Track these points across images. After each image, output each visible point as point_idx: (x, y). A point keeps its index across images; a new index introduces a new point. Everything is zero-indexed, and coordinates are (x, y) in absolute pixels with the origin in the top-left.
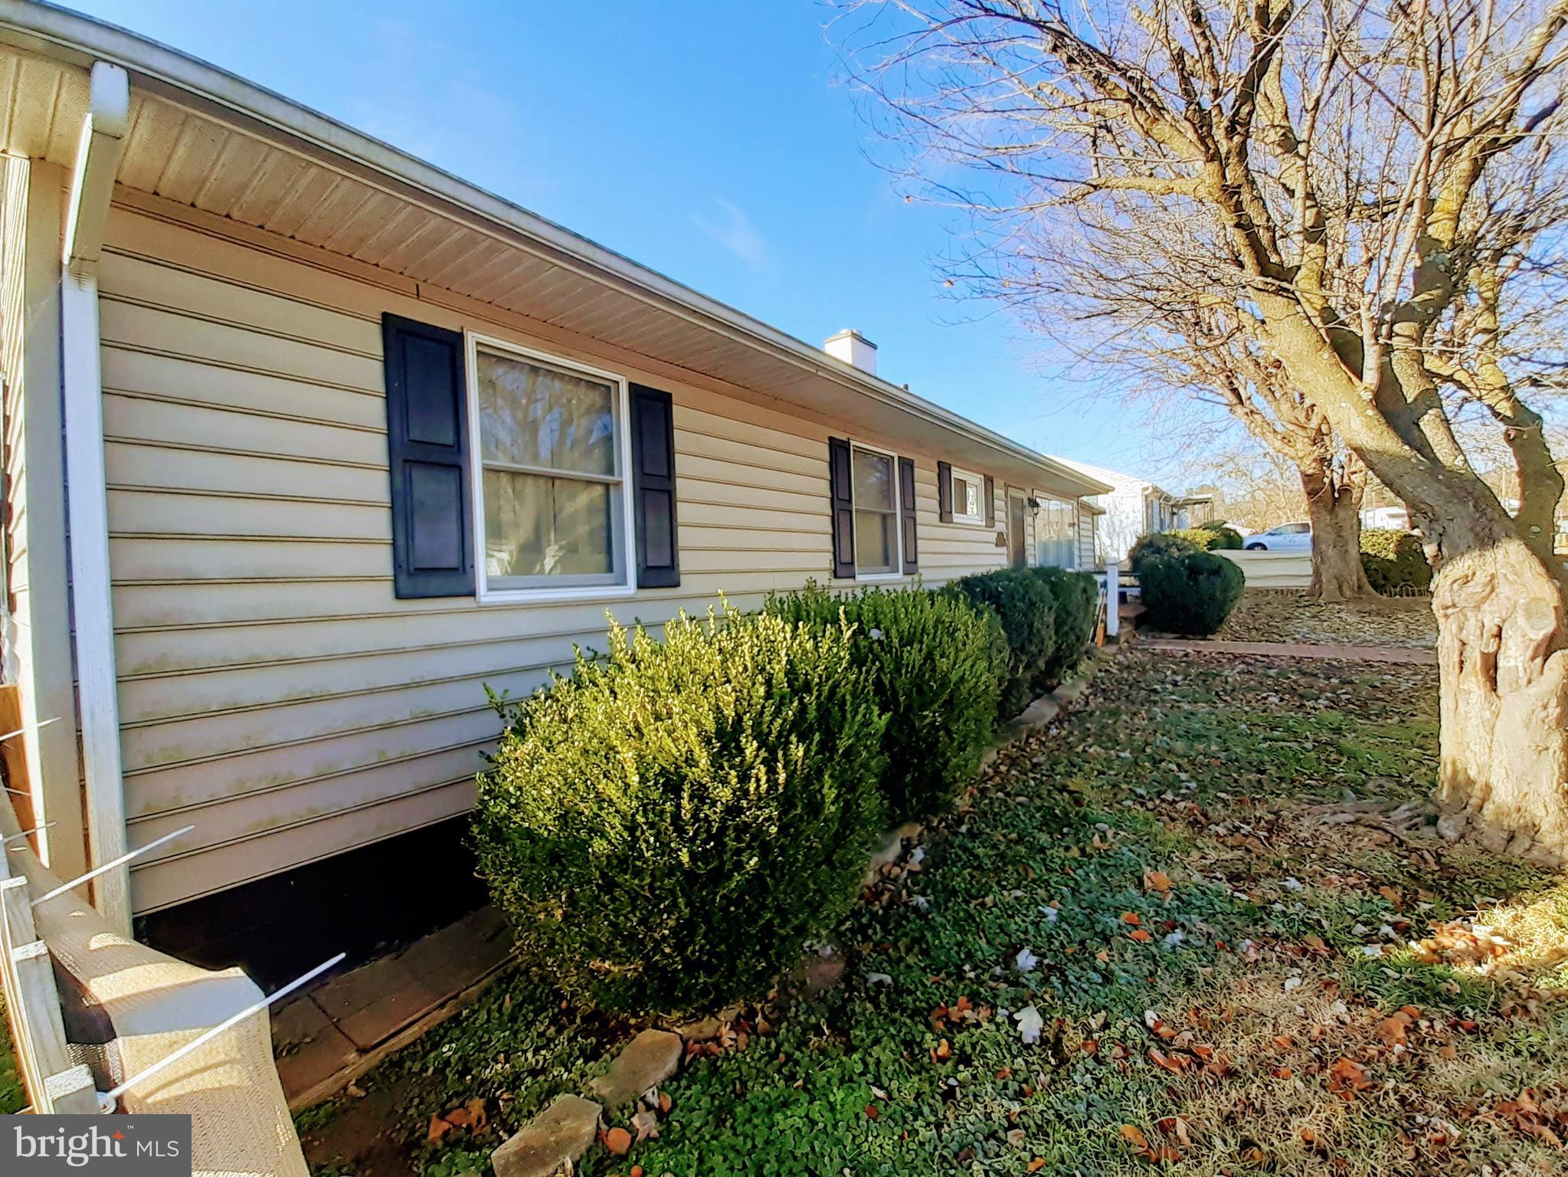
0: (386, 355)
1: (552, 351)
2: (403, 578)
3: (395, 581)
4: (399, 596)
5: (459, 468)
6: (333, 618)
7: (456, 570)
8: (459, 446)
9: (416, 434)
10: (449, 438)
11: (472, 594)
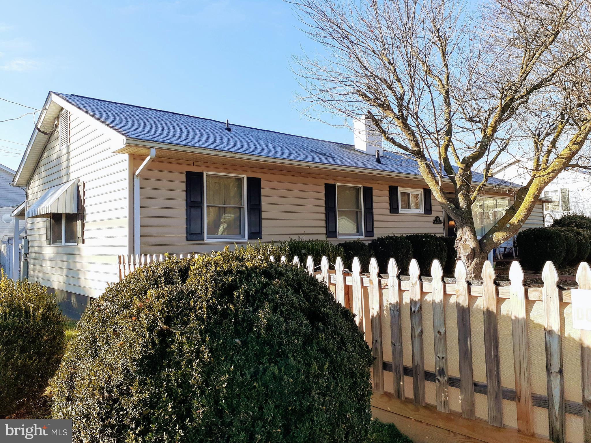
0: (187, 181)
1: (225, 172)
2: (188, 235)
3: (187, 236)
4: (187, 240)
5: (201, 207)
6: (175, 245)
7: (200, 233)
8: (202, 202)
9: (192, 200)
10: (199, 200)
11: (203, 240)
